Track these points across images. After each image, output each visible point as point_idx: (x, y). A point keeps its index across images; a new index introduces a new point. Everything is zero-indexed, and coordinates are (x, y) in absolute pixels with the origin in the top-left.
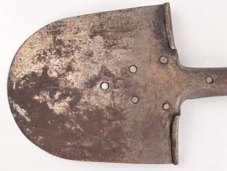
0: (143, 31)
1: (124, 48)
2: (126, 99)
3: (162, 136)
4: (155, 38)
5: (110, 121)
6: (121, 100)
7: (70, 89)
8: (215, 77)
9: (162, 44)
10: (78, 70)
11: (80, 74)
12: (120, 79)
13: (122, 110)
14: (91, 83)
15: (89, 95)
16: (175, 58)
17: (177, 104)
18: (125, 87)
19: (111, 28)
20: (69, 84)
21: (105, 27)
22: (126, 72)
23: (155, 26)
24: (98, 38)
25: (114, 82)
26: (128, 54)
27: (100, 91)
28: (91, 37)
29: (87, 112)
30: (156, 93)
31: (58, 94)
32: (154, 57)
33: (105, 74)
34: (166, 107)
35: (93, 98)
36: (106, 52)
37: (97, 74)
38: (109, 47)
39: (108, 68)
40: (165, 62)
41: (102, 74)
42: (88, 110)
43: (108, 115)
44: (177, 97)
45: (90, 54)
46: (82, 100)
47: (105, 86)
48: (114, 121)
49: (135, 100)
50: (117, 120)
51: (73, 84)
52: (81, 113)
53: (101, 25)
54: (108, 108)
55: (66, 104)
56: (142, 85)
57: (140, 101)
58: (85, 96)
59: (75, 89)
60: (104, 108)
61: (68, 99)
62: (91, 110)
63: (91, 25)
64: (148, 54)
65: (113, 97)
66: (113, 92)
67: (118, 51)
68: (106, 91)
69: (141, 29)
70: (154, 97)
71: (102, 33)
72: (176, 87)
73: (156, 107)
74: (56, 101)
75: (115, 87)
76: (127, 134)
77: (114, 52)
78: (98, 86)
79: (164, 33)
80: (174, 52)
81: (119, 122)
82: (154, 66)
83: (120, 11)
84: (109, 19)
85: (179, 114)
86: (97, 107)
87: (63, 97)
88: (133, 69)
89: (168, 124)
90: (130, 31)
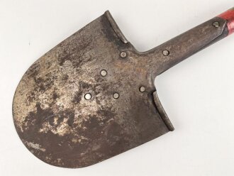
0: (98, 41)
1: (89, 60)
2: (110, 99)
3: (150, 114)
4: (109, 41)
5: (104, 121)
6: (106, 101)
7: (63, 112)
8: (169, 48)
9: (117, 43)
10: (62, 94)
11: (65, 96)
12: (97, 85)
13: (110, 108)
14: (77, 99)
15: (79, 109)
16: (131, 49)
17: (150, 83)
18: (104, 90)
19: (73, 50)
20: (60, 109)
21: (68, 52)
22: (99, 78)
23: (105, 33)
24: (67, 62)
25: (94, 90)
26: (94, 64)
27: (86, 102)
28: (61, 64)
29: (84, 123)
30: (129, 83)
31: (56, 120)
32: (116, 56)
33: (84, 87)
34: (142, 89)
35: (83, 111)
36: (77, 70)
37: (77, 90)
38: (78, 65)
39: (84, 81)
40: (125, 55)
41: (82, 89)
42: (84, 121)
43: (101, 117)
44: (146, 77)
45: (66, 78)
46: (76, 116)
47: (88, 97)
48: (107, 120)
49: (116, 96)
50: (109, 118)
51: (63, 107)
52: (80, 126)
53: (65, 52)
54: (98, 112)
55: (65, 125)
56: (116, 82)
57: (121, 94)
58: (77, 112)
59: (67, 110)
60: (95, 114)
61: (65, 120)
62: (86, 120)
63: (57, 55)
64: (109, 56)
65: (98, 102)
66: (97, 98)
67: (86, 64)
68: (91, 100)
69: (96, 40)
70: (129, 87)
71: (68, 58)
72: (142, 70)
73: (135, 93)
74: (57, 126)
75: (96, 94)
76: (123, 125)
77: (83, 68)
78: (83, 99)
79: (115, 35)
80: (129, 45)
81: (112, 119)
82: (119, 63)
83: (74, 35)
84: (69, 44)
85: (155, 90)
86: (90, 116)
87: (60, 120)
88: (103, 73)
89: (150, 102)
90: (88, 45)
